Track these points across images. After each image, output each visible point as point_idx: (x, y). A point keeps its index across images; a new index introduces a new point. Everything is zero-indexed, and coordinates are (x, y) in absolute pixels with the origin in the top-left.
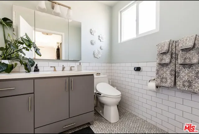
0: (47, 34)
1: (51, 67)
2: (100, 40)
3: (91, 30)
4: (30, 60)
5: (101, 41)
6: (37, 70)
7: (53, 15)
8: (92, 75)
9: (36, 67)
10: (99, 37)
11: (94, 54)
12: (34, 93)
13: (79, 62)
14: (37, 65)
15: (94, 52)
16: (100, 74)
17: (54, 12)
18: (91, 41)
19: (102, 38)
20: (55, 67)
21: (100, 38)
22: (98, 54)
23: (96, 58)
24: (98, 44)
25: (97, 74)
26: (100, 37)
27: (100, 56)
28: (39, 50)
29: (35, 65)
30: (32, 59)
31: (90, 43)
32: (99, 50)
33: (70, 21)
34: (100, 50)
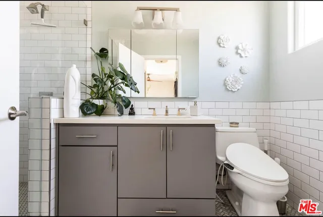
0: (161, 62)
1: (149, 109)
2: (240, 54)
3: (219, 38)
4: (124, 99)
5: (241, 57)
6: (132, 113)
7: (153, 29)
8: (213, 125)
9: (132, 109)
10: (237, 48)
11: (225, 85)
12: (117, 146)
13: (195, 100)
14: (132, 106)
15: (225, 80)
16: (238, 123)
17: (155, 24)
18: (220, 59)
19: (244, 50)
20: (154, 109)
21: (239, 51)
22: (234, 83)
23: (230, 93)
24: (235, 63)
25: (231, 123)
26: (240, 47)
27: (239, 88)
28: (136, 85)
29: (130, 107)
30: (127, 98)
31: (215, 64)
32: (236, 75)
33: (180, 31)
34: (239, 75)
